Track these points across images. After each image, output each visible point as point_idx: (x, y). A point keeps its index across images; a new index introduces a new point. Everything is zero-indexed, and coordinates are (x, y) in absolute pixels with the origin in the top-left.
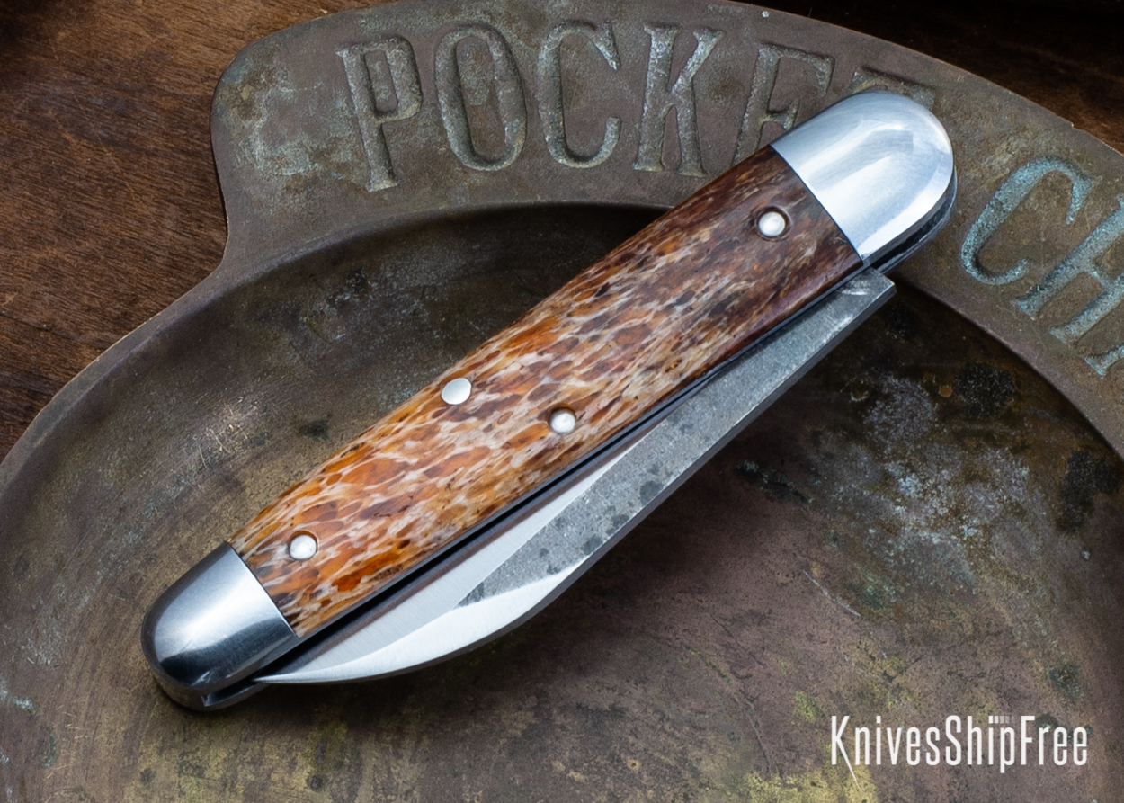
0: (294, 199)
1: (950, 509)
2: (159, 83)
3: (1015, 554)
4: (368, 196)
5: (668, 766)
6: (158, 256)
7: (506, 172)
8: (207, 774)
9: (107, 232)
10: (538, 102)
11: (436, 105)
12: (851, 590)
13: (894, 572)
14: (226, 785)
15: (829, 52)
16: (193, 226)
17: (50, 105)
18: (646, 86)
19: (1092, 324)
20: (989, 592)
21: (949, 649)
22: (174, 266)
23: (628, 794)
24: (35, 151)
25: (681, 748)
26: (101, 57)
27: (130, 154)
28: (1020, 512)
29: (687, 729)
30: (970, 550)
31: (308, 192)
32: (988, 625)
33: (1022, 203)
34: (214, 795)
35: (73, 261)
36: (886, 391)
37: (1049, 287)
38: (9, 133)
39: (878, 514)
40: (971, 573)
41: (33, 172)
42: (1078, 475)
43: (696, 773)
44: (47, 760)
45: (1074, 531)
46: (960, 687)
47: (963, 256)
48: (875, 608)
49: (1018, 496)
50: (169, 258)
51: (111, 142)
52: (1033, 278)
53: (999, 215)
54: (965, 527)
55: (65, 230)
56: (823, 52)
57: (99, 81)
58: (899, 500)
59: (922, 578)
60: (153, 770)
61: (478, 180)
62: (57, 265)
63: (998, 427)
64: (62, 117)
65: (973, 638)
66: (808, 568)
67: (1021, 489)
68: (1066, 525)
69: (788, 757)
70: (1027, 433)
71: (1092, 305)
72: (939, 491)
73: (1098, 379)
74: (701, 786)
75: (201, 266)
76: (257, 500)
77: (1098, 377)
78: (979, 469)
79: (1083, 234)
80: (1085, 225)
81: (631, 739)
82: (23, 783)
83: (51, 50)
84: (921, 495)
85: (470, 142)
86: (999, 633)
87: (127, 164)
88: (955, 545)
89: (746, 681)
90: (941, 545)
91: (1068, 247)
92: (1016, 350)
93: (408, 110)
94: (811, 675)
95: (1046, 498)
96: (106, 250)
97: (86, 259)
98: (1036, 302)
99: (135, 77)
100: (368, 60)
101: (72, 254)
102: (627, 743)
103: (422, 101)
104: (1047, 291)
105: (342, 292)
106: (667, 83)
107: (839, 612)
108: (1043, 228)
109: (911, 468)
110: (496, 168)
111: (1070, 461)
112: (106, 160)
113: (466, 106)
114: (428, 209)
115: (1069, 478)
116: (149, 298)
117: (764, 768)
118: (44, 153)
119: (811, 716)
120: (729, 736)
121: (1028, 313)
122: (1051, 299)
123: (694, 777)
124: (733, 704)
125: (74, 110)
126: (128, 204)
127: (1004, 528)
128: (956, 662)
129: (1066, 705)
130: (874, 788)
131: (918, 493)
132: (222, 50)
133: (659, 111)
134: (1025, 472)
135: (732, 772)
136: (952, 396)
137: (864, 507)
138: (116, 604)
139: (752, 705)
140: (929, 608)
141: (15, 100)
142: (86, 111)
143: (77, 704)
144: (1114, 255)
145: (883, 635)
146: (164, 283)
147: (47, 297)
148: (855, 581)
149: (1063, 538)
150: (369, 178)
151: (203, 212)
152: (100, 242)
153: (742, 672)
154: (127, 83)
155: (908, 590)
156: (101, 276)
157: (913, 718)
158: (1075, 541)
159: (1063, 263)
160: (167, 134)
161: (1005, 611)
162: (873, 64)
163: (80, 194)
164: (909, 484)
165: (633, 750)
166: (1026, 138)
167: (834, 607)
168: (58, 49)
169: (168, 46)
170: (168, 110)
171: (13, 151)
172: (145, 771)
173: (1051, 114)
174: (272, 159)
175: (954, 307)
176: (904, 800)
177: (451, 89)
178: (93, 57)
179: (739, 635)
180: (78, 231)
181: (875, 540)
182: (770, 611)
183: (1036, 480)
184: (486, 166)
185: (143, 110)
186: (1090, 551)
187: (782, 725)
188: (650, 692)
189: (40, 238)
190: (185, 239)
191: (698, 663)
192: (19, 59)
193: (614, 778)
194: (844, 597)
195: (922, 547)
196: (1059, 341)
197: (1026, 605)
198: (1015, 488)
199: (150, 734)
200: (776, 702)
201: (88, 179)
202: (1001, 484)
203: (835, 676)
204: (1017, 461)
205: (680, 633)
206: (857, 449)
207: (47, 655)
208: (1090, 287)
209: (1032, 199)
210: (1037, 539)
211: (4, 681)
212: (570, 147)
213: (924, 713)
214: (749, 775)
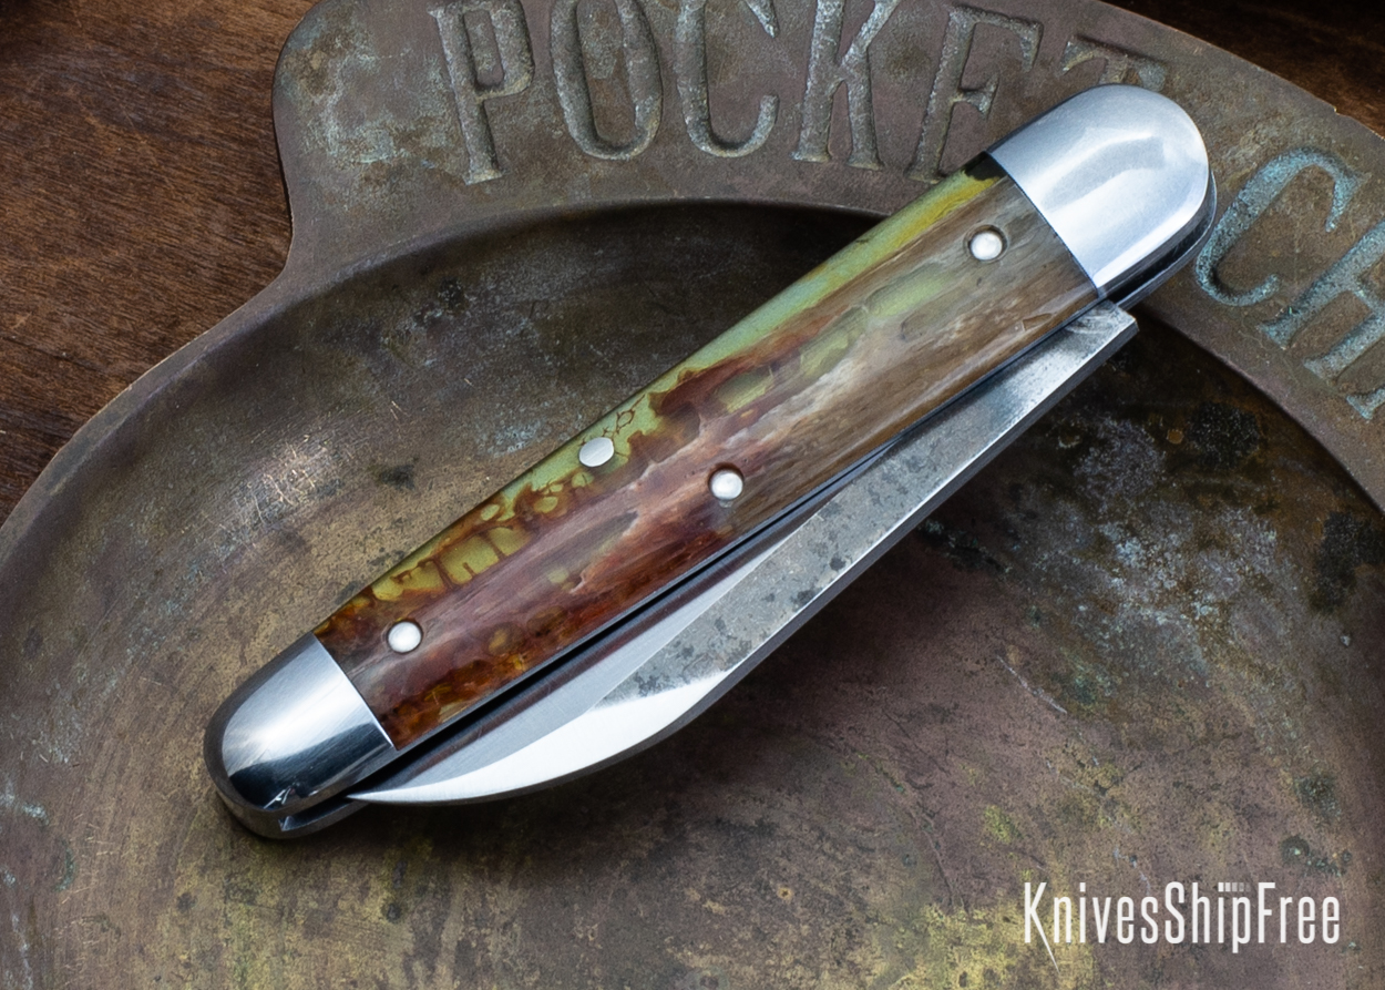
0: (374, 192)
1: (1180, 582)
2: (206, 54)
3: (1259, 639)
4: (465, 190)
5: (828, 896)
6: (205, 268)
7: (636, 160)
8: (259, 900)
9: (141, 238)
10: (677, 76)
11: (551, 77)
12: (1056, 681)
13: (1110, 659)
14: (282, 914)
15: (1036, 17)
16: (247, 232)
17: (71, 82)
18: (810, 56)
19: (1356, 356)
20: (1226, 685)
21: (1175, 754)
22: (224, 280)
23: (777, 930)
24: (52, 138)
25: (843, 873)
26: (136, 22)
27: (168, 143)
28: (1265, 586)
29: (851, 850)
30: (1203, 633)
31: (392, 185)
32: (1225, 726)
33: (1272, 205)
34: (268, 926)
35: (99, 274)
36: (1102, 435)
37: (1304, 309)
38: (21, 116)
39: (1091, 587)
40: (1205, 661)
41: (50, 164)
42: (1336, 541)
43: (862, 906)
44: (62, 881)
45: (1331, 611)
46: (1188, 801)
47: (1197, 270)
48: (1085, 702)
49: (1263, 566)
50: (217, 271)
51: (146, 127)
52: (1285, 299)
53: (1243, 220)
54: (1197, 605)
55: (89, 237)
56: (1030, 17)
57: (132, 52)
58: (1117, 570)
59: (1143, 666)
60: (193, 894)
61: (600, 170)
62: (79, 279)
63: (1240, 482)
64: (86, 96)
65: (1206, 741)
66: (1003, 653)
67: (1267, 559)
68: (1321, 603)
69: (975, 887)
70: (1275, 489)
71: (1357, 332)
72: (1166, 560)
73: (1363, 423)
74: (868, 920)
75: (257, 280)
76: (325, 562)
77: (1362, 420)
78: (1216, 533)
79: (1347, 244)
80: (1349, 233)
81: (783, 862)
82: (32, 909)
83: (72, 14)
84: (1143, 564)
85: (592, 124)
86: (1238, 735)
87: (166, 154)
88: (1185, 626)
89: (924, 792)
90: (1167, 626)
91: (1328, 259)
92: (1262, 387)
93: (516, 84)
94: (1005, 785)
95: (1297, 570)
96: (141, 261)
97: (114, 271)
98: (1288, 327)
99: (177, 48)
100: (468, 23)
101: (98, 266)
102: (778, 867)
103: (534, 73)
104: (1301, 314)
105: (432, 307)
106: (836, 53)
107: (1041, 707)
108: (1297, 236)
109: (1131, 531)
110: (625, 156)
111: (1327, 524)
112: (139, 149)
113: (588, 79)
114: (539, 206)
115: (1326, 545)
116: (192, 320)
117: (945, 900)
118: (63, 140)
119: (1004, 836)
120: (903, 859)
121: (1277, 340)
122: (1306, 324)
123: (859, 910)
124: (909, 820)
125: (100, 88)
126: (167, 204)
127: (1246, 607)
128: (1184, 770)
129: (1319, 825)
131: (1140, 562)
132: (282, 14)
133: (825, 88)
134: (1272, 537)
135: (907, 904)
136: (1183, 442)
137: (1072, 578)
138: (150, 689)
139: (932, 823)
140: (1152, 704)
141: (28, 75)
142: (116, 90)
143: (100, 813)
145: (1095, 737)
146: (212, 302)
147: (67, 319)
148: (1061, 669)
149: (1318, 618)
150: (467, 167)
151: (259, 214)
152: (132, 251)
153: (921, 781)
154: (166, 55)
155: (1126, 681)
156: (134, 292)
157: (1130, 839)
158: (1333, 623)
159: (1322, 279)
160: (216, 118)
161: (1243, 707)
162: (1090, 33)
163: (108, 191)
164: (1130, 551)
165: (784, 875)
166: (1277, 125)
167: (1035, 701)
168: (81, 13)
169: (216, 9)
170: (219, 90)
171: (24, 138)
172: (184, 895)
173: (1309, 95)
174: (348, 142)
175: (1186, 333)
177: (570, 59)
178: (124, 23)
179: (917, 735)
180: (105, 237)
181: (1086, 620)
183: (1285, 547)
184: (611, 154)
185: (186, 88)
186: (1351, 635)
187: (969, 846)
188: (806, 805)
189: (59, 246)
190: (237, 247)
191: (867, 769)
192: (32, 26)
193: (761, 910)
194: (1047, 689)
195: (1144, 628)
196: (1316, 376)
197: (1272, 702)
198: (1260, 557)
199: (189, 850)
200: (963, 818)
201: (118, 173)
202: (1243, 551)
203: (1034, 786)
204: (1262, 523)
205: (844, 731)
206: (1065, 507)
207: (65, 752)
208: (1354, 309)
209: (1284, 200)
210: (1285, 620)
211: (10, 784)
212: (716, 131)
213: (1143, 833)
214: (927, 908)
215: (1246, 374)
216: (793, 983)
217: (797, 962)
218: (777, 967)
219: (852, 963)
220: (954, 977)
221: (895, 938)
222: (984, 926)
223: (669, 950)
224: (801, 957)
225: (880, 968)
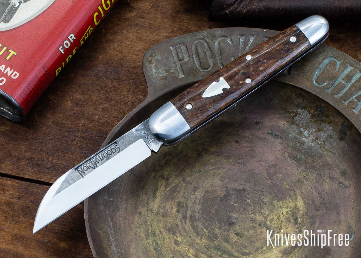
0: (162, 81)
1: (315, 138)
3: (331, 147)
4: (179, 79)
5: (256, 201)
7: (209, 71)
8: (153, 211)
10: (215, 55)
12: (294, 158)
14: (158, 214)
18: (239, 49)
19: (343, 93)
20: (325, 156)
21: (317, 169)
23: (248, 208)
25: (259, 196)
28: (331, 137)
29: (260, 192)
30: (321, 147)
31: (165, 80)
32: (326, 163)
33: (326, 68)
34: (155, 216)
36: (299, 112)
39: (299, 140)
40: (321, 152)
42: (343, 127)
43: (263, 202)
44: (117, 212)
45: (343, 140)
46: (320, 177)
47: (313, 81)
48: (300, 161)
49: (330, 133)
52: (329, 84)
53: (321, 71)
54: (319, 141)
58: (304, 137)
59: (310, 154)
60: (141, 212)
61: (203, 73)
63: (325, 118)
65: (323, 166)
66: (284, 154)
68: (341, 139)
69: (283, 196)
70: (331, 119)
71: (343, 89)
72: (313, 134)
73: (346, 106)
74: (264, 204)
78: (321, 128)
79: (340, 73)
80: (340, 71)
81: (248, 195)
82: (112, 217)
85: (201, 65)
86: (328, 164)
88: (317, 146)
89: (272, 180)
90: (314, 146)
91: (337, 77)
92: (327, 101)
93: (187, 59)
94: (287, 178)
95: (336, 133)
98: (330, 89)
100: (177, 49)
103: (189, 57)
104: (333, 87)
106: (244, 48)
108: (331, 73)
109: (306, 129)
110: (207, 70)
111: (341, 124)
113: (199, 57)
114: (192, 81)
115: (341, 128)
117: (278, 199)
119: (287, 187)
120: (270, 193)
121: (329, 92)
122: (334, 89)
123: (262, 203)
124: (270, 186)
127: (328, 141)
128: (319, 172)
129: (345, 179)
130: (303, 202)
131: (308, 135)
134: (331, 128)
135: (271, 201)
136: (314, 112)
137: (296, 139)
139: (274, 186)
140: (312, 160)
144: (347, 78)
145: (302, 167)
148: (295, 156)
149: (341, 142)
150: (179, 75)
153: (271, 178)
155: (307, 157)
157: (310, 185)
158: (344, 142)
159: (336, 80)
161: (329, 160)
164: (306, 133)
165: (248, 198)
166: (325, 53)
167: (291, 162)
173: (331, 47)
174: (157, 73)
175: (312, 92)
176: (310, 204)
177: (196, 54)
179: (270, 170)
181: (299, 146)
182: (277, 164)
183: (334, 129)
184: (205, 70)
186: (347, 144)
187: (281, 189)
188: (251, 185)
191: (261, 177)
193: (244, 204)
194: (293, 160)
195: (310, 147)
196: (336, 98)
197: (334, 158)
199: (140, 204)
200: (280, 184)
202: (326, 131)
203: (292, 177)
204: (329, 126)
205: (257, 171)
206: (293, 126)
207: (116, 188)
208: (342, 85)
209: (328, 66)
210: (335, 143)
211: (106, 195)
212: (223, 64)
213: (313, 184)
214: (275, 201)
215: (323, 99)
216: (251, 217)
217: (252, 213)
218: (248, 214)
219: (262, 212)
220: (281, 213)
221: (269, 207)
222: (285, 204)
223: (228, 214)
224: (252, 212)
225: (267, 213)
